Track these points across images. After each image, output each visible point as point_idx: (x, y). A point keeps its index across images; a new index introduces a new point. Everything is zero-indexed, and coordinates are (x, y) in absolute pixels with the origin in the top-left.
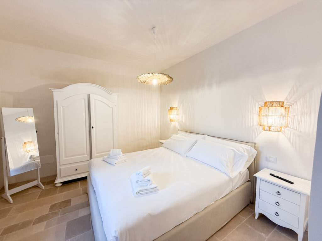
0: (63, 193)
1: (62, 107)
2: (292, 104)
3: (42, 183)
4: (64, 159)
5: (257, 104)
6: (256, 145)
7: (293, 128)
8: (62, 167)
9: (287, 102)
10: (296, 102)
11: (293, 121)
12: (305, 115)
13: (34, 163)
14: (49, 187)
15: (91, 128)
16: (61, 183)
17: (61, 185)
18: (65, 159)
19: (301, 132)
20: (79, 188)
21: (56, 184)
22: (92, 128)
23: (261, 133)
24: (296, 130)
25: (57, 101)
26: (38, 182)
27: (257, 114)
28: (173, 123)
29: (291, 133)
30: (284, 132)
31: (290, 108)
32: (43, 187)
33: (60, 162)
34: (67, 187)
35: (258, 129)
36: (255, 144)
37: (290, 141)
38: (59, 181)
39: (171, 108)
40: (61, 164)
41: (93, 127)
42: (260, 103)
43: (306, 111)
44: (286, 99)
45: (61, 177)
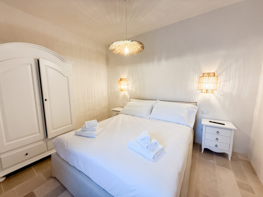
2: (220, 75)
4: (5, 144)
5: (197, 74)
7: (219, 90)
8: (3, 156)
9: (217, 74)
10: (222, 73)
11: (219, 86)
12: (227, 82)
16: (4, 177)
17: (4, 179)
18: (8, 143)
19: (224, 92)
20: (37, 174)
22: (45, 101)
23: (199, 95)
24: (221, 91)
27: (197, 82)
29: (218, 93)
30: (214, 93)
31: (218, 77)
35: (197, 93)
36: (196, 103)
37: (217, 99)
42: (198, 74)
43: (227, 79)
44: (216, 71)
45: (3, 169)
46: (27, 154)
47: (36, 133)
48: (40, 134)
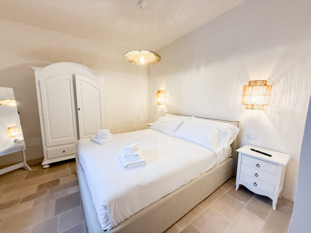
0: (51, 174)
1: (44, 87)
2: (275, 83)
3: (28, 165)
4: (50, 141)
5: (242, 84)
6: (239, 124)
7: (274, 106)
8: (48, 149)
9: (270, 81)
10: (279, 81)
11: (274, 99)
12: (286, 93)
13: (18, 146)
14: (36, 169)
15: (77, 109)
16: (49, 164)
17: (48, 166)
18: (52, 140)
19: (281, 109)
20: (68, 169)
21: (43, 165)
23: (244, 112)
24: (277, 107)
25: (39, 81)
26: (24, 164)
27: (241, 94)
28: (161, 106)
29: (271, 111)
30: (266, 110)
31: (272, 87)
32: (30, 169)
33: (46, 144)
34: (54, 169)
35: (241, 109)
36: (238, 122)
37: (270, 119)
38: (46, 163)
39: (159, 92)
40: (47, 146)
41: (79, 109)
42: (244, 83)
43: (287, 89)
44: (269, 78)
45: (48, 159)
46: (64, 152)
47: (72, 136)
48: (75, 137)
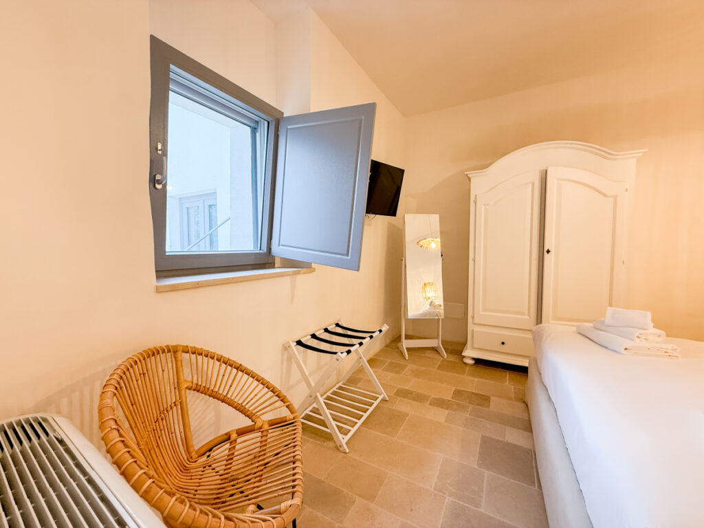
0: (476, 379)
1: (483, 206)
3: (444, 348)
4: (481, 313)
8: (476, 329)
13: (434, 312)
14: (453, 358)
15: (543, 251)
16: (474, 359)
17: (472, 362)
18: (483, 313)
20: (507, 384)
21: (464, 357)
22: (545, 253)
25: (476, 196)
26: (439, 343)
32: (445, 355)
33: (473, 317)
34: (482, 370)
38: (470, 353)
40: (475, 322)
41: (549, 251)
45: (473, 348)
46: (503, 343)
47: (523, 314)
48: (529, 316)
